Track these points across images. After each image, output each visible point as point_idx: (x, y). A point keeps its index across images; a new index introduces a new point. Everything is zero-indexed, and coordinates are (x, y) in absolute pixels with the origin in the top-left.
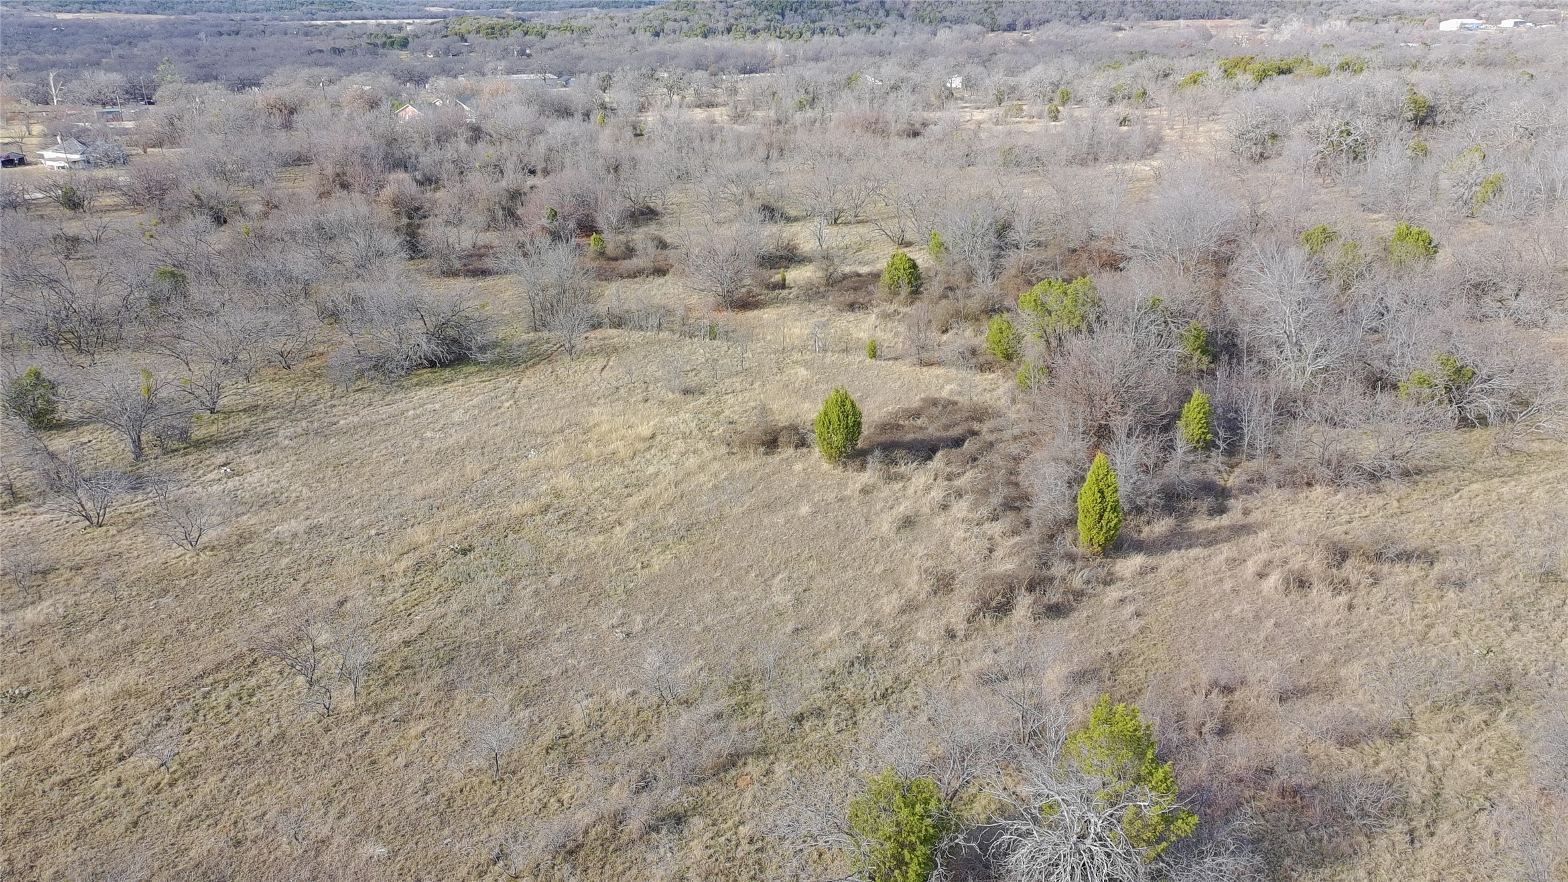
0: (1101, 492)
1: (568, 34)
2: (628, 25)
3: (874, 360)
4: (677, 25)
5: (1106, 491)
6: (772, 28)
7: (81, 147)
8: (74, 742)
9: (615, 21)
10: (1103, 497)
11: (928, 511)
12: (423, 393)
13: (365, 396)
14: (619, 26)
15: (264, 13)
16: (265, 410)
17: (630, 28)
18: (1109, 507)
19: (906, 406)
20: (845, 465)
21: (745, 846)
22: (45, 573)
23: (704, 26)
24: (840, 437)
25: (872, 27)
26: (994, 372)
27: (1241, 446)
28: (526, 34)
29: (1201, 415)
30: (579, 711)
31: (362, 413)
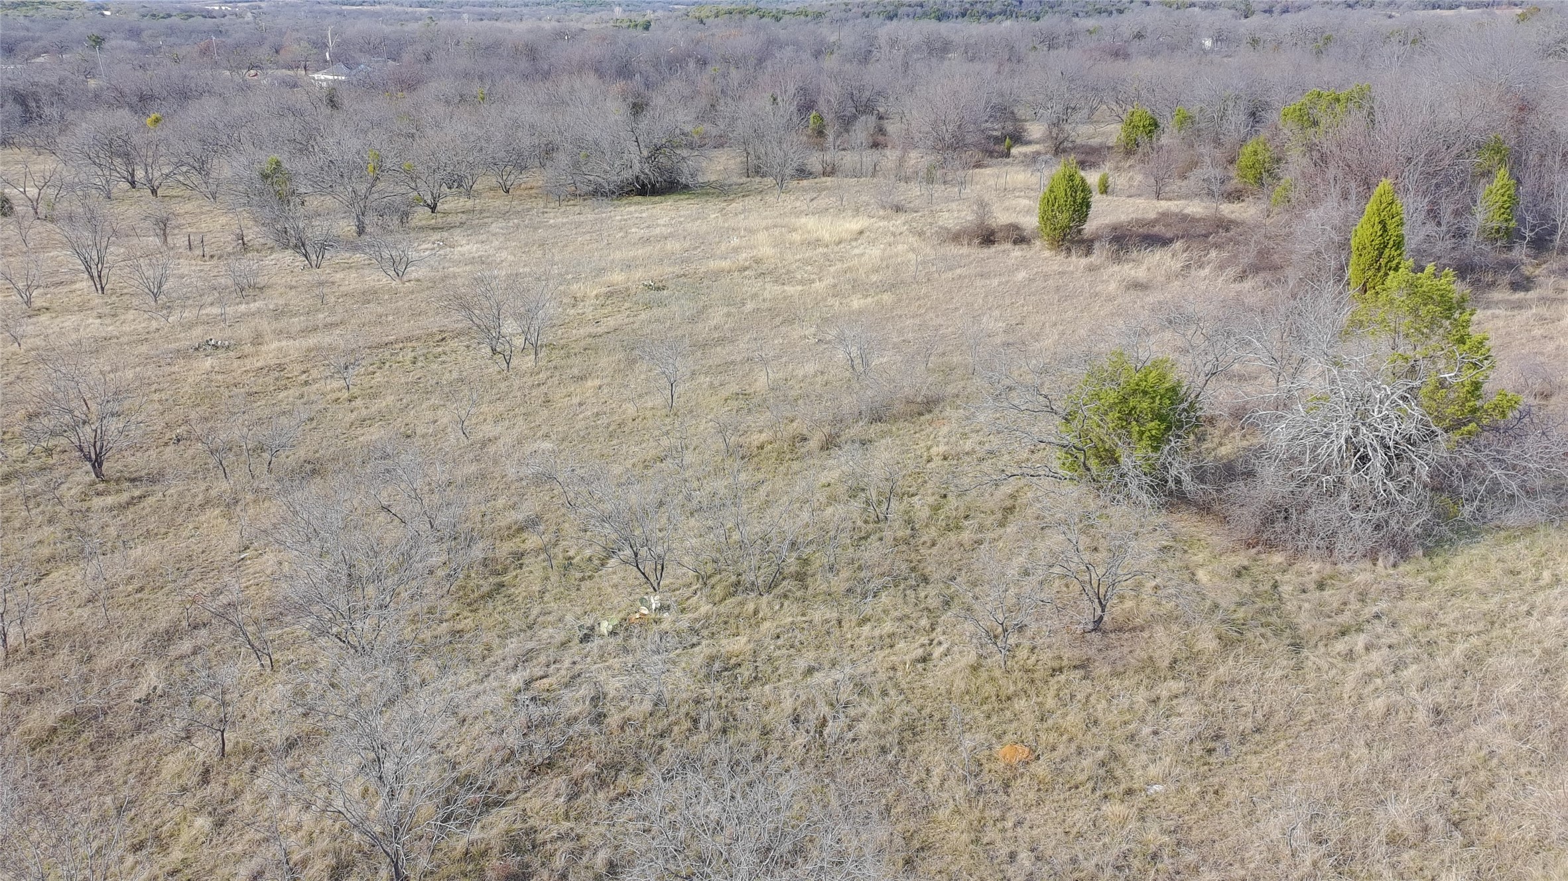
0: (1383, 224)
1: (802, 17)
2: (863, 11)
3: (1105, 196)
4: (911, 10)
5: (1389, 222)
6: (1008, 12)
7: (345, 70)
8: (265, 371)
9: (850, 7)
10: (1384, 229)
11: (1163, 279)
12: (632, 208)
13: (577, 209)
14: (853, 11)
15: (523, 8)
16: (481, 212)
17: (864, 13)
18: (1391, 243)
19: (1140, 216)
20: (1069, 250)
21: (937, 462)
22: (261, 289)
23: (938, 10)
24: (1066, 215)
25: (1114, 12)
26: (1243, 201)
27: (1551, 241)
28: (762, 17)
29: (1505, 198)
30: (761, 381)
31: (571, 218)
